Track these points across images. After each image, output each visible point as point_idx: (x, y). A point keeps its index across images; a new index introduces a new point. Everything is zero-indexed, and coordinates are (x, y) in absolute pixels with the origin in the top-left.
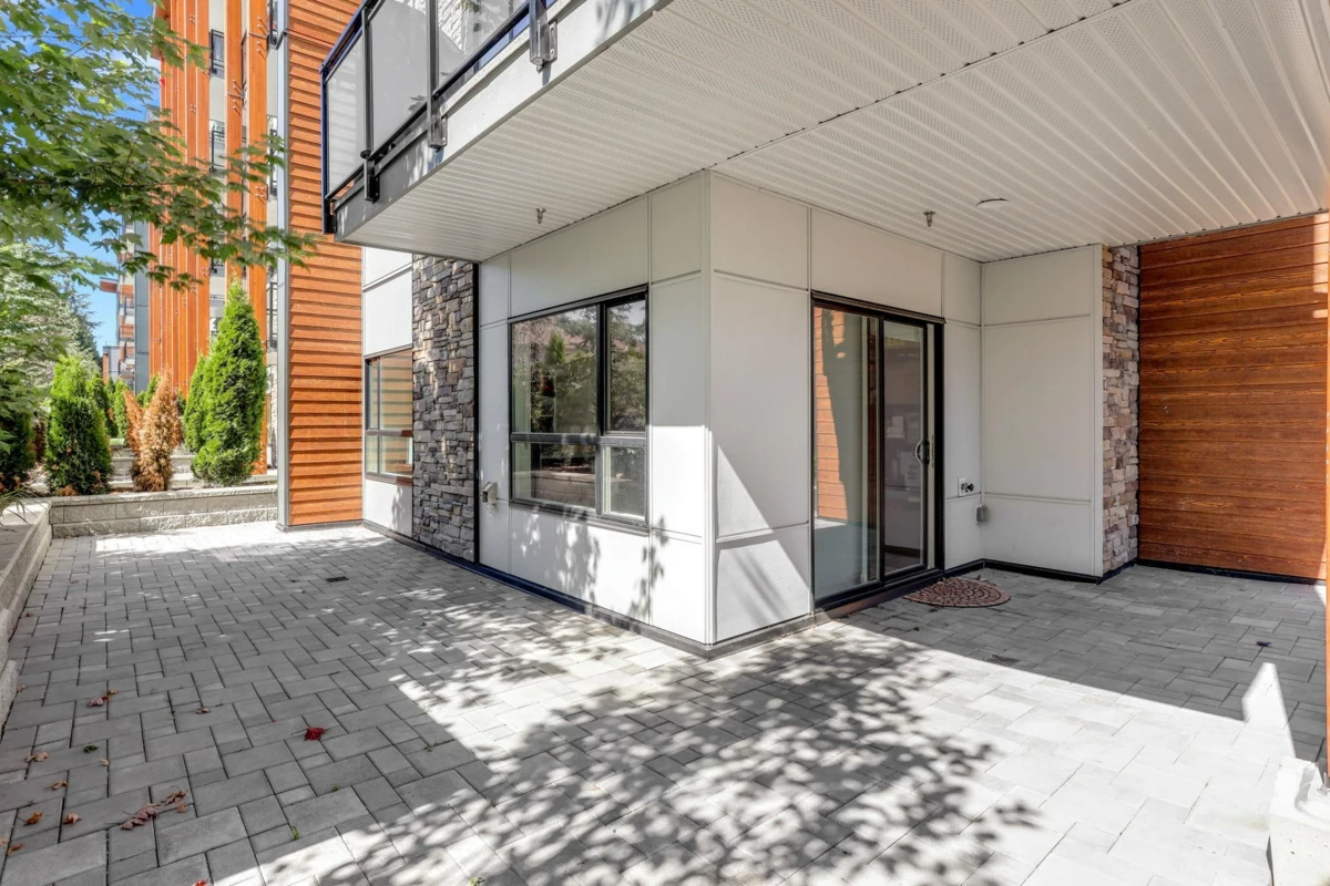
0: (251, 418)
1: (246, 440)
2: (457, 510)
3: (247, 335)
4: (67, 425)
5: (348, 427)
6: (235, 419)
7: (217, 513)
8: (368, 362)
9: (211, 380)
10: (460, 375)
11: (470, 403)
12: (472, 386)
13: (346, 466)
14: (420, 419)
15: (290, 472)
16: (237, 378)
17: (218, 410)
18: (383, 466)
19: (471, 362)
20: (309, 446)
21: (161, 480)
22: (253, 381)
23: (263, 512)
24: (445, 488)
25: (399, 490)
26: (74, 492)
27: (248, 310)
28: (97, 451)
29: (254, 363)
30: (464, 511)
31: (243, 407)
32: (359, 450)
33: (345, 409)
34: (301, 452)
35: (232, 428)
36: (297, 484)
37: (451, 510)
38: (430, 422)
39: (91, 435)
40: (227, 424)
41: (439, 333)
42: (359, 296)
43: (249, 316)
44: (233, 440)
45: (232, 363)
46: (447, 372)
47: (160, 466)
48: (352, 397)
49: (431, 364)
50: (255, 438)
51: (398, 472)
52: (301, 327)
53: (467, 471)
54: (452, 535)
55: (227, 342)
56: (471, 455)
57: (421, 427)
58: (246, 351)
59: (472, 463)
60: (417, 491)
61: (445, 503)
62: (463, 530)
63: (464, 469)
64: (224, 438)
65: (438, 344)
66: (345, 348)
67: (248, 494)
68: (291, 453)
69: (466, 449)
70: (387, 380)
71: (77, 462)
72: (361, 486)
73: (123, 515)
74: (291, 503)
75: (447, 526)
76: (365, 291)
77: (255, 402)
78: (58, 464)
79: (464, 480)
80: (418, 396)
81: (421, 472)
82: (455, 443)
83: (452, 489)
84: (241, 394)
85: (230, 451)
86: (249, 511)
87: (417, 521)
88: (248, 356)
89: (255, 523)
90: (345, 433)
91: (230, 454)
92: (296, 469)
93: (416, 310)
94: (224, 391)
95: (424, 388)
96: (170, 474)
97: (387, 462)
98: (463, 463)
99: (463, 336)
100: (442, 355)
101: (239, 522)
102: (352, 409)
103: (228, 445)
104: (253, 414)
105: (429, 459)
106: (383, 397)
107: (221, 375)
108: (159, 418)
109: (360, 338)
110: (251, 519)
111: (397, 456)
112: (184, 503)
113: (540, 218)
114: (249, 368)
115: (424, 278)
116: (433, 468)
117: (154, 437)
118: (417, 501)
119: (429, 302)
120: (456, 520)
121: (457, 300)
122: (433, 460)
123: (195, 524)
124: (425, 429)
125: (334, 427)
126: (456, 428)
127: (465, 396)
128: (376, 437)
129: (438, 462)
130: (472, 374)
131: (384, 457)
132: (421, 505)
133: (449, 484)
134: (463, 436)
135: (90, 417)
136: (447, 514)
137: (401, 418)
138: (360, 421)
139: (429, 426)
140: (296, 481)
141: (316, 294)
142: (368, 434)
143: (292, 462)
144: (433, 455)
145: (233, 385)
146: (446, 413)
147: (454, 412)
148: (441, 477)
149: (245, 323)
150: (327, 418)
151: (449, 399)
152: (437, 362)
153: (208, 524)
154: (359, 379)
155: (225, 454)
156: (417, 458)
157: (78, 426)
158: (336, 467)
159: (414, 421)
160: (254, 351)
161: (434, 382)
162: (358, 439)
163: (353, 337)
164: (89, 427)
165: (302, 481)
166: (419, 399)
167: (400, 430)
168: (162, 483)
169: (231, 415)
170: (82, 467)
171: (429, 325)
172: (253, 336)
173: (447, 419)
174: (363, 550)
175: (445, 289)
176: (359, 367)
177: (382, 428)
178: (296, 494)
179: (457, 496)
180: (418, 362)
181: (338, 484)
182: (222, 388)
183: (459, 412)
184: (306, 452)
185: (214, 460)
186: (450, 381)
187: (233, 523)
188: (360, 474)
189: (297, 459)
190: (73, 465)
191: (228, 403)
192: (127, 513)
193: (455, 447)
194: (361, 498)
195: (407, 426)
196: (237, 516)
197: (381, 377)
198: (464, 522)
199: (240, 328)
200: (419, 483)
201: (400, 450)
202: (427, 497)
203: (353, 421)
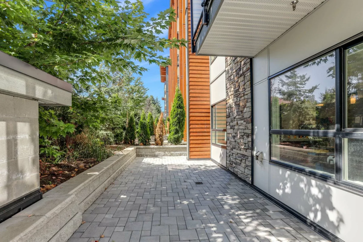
0: (181, 126)
1: (180, 132)
2: (244, 161)
3: (180, 102)
4: (141, 128)
5: (206, 128)
6: (177, 126)
7: (172, 153)
8: (212, 107)
9: (172, 115)
10: (245, 107)
11: (249, 117)
12: (250, 110)
13: (206, 141)
14: (229, 125)
15: (190, 142)
16: (178, 114)
17: (173, 123)
18: (217, 141)
19: (250, 100)
20: (195, 134)
21: (160, 143)
22: (182, 115)
23: (183, 153)
24: (238, 152)
25: (222, 150)
26: (143, 145)
27: (181, 95)
28: (147, 134)
29: (182, 110)
30: (247, 162)
31: (179, 123)
32: (210, 136)
33: (205, 122)
34: (192, 136)
35: (177, 129)
36: (191, 146)
37: (241, 161)
38: (233, 126)
39: (146, 130)
40: (175, 127)
41: (236, 91)
42: (209, 86)
43: (181, 96)
44: (177, 132)
45: (177, 110)
46: (239, 106)
47: (160, 138)
48: (207, 118)
49: (233, 104)
50: (182, 131)
51: (222, 143)
52: (192, 97)
53: (248, 146)
54: (242, 170)
55: (175, 104)
56: (250, 139)
57: (229, 128)
58: (180, 106)
59: (251, 142)
60: (228, 152)
61: (238, 157)
62: (246, 170)
63: (247, 144)
64: (175, 131)
65: (235, 96)
66: (205, 103)
67: (179, 148)
68: (190, 136)
69: (248, 137)
70: (218, 113)
71: (143, 137)
72: (210, 147)
73: (151, 151)
74: (190, 151)
75: (239, 166)
76: (211, 84)
77: (182, 121)
78: (140, 137)
79: (247, 149)
80: (228, 116)
81: (229, 144)
82: (243, 134)
83: (241, 152)
84: (179, 119)
85: (176, 135)
86: (180, 152)
87: (228, 162)
88: (180, 108)
89: (182, 156)
90: (205, 130)
91: (176, 136)
92: (191, 141)
93: (227, 85)
94: (175, 118)
95: (230, 113)
96: (163, 141)
97: (219, 140)
98: (246, 142)
99: (246, 90)
100: (237, 100)
101: (177, 156)
102: (208, 122)
103: (176, 133)
104: (182, 125)
105: (232, 140)
106: (217, 118)
107: (174, 114)
108: (160, 126)
109: (210, 99)
110: (181, 155)
111: (221, 138)
112: (164, 149)
113: (294, 7)
114: (181, 111)
115: (230, 72)
116: (234, 143)
117: (159, 131)
118: (228, 155)
119: (232, 80)
120: (243, 165)
121: (243, 76)
122: (234, 140)
123: (167, 155)
124: (231, 128)
125: (202, 128)
126: (243, 128)
127: (247, 115)
128: (215, 131)
129: (236, 141)
130: (250, 105)
131: (217, 138)
132: (229, 157)
133: (240, 150)
134: (247, 131)
135: (146, 125)
136: (239, 162)
137: (223, 125)
138: (210, 126)
139: (232, 127)
140: (191, 145)
141: (196, 86)
142: (212, 130)
143: (190, 139)
144: (234, 139)
145: (177, 116)
146: (239, 122)
147: (242, 122)
148: (237, 147)
149: (180, 99)
150: (200, 125)
151: (240, 117)
152: (235, 103)
153: (170, 156)
154: (209, 113)
155: (175, 136)
156: (228, 139)
157: (143, 128)
158: (203, 141)
159: (227, 126)
160: (182, 107)
161: (234, 110)
162: (209, 132)
163: (207, 99)
164: (145, 128)
165: (193, 145)
166: (229, 117)
167: (223, 129)
168: (161, 143)
169: (176, 125)
170: (144, 138)
171: (232, 89)
172: (182, 102)
173: (239, 124)
174: (210, 170)
175: (238, 74)
176: (209, 109)
177: (216, 129)
178: (191, 149)
179: (244, 156)
180: (228, 104)
181: (203, 146)
182: (174, 117)
183: (244, 122)
184: (194, 136)
185: (172, 137)
186: (241, 109)
187: (176, 156)
188: (210, 143)
189: (192, 138)
190: (142, 138)
191: (176, 121)
192: (152, 151)
193: (243, 136)
194: (210, 151)
195: (225, 128)
196: (177, 154)
197: (216, 112)
198: (246, 166)
199: (178, 100)
200: (229, 148)
201: (223, 136)
202: (232, 154)
203: (208, 126)
